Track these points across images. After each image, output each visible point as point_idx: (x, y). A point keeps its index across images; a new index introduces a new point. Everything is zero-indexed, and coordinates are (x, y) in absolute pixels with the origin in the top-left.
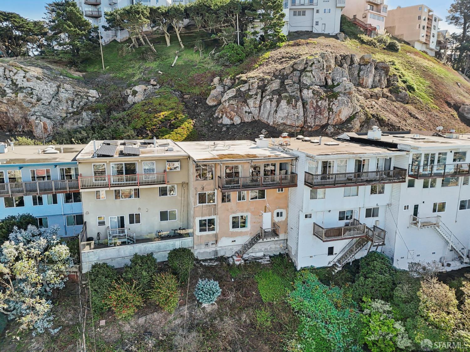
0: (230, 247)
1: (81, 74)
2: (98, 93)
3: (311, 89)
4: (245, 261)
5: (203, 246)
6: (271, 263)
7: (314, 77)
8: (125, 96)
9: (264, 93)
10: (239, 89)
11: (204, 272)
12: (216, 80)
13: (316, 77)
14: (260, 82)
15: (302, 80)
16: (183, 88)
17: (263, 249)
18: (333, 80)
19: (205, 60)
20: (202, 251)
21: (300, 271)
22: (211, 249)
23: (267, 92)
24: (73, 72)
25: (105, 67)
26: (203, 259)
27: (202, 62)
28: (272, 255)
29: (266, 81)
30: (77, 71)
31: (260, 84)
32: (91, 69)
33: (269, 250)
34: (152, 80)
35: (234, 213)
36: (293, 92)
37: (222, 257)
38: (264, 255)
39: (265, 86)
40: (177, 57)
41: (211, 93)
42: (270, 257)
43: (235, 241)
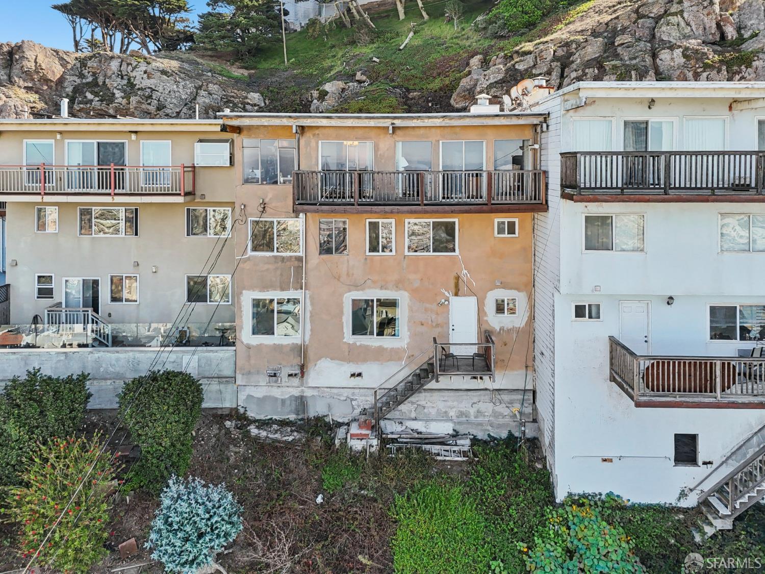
0: (346, 393)
1: (246, 73)
2: (264, 100)
3: (680, 47)
4: (384, 441)
5: (263, 380)
6: (470, 463)
7: (688, 24)
8: (308, 101)
9: (566, 70)
10: (514, 65)
11: (245, 460)
12: (475, 61)
13: (692, 23)
14: (560, 49)
15: (658, 35)
16: (412, 82)
17: (452, 413)
18: (739, 29)
19: (463, 33)
20: (259, 393)
21: (562, 505)
22: (288, 390)
23: (574, 66)
24: (234, 70)
25: (288, 61)
26: (262, 417)
27: (456, 38)
28: (481, 436)
29: (574, 46)
30: (242, 68)
31: (560, 53)
32: (265, 65)
33: (472, 418)
34: (359, 74)
35: (357, 287)
36: (635, 58)
37: (318, 419)
38: (456, 435)
39: (572, 54)
40: (411, 34)
41: (461, 84)
42: (475, 441)
43: (360, 375)
